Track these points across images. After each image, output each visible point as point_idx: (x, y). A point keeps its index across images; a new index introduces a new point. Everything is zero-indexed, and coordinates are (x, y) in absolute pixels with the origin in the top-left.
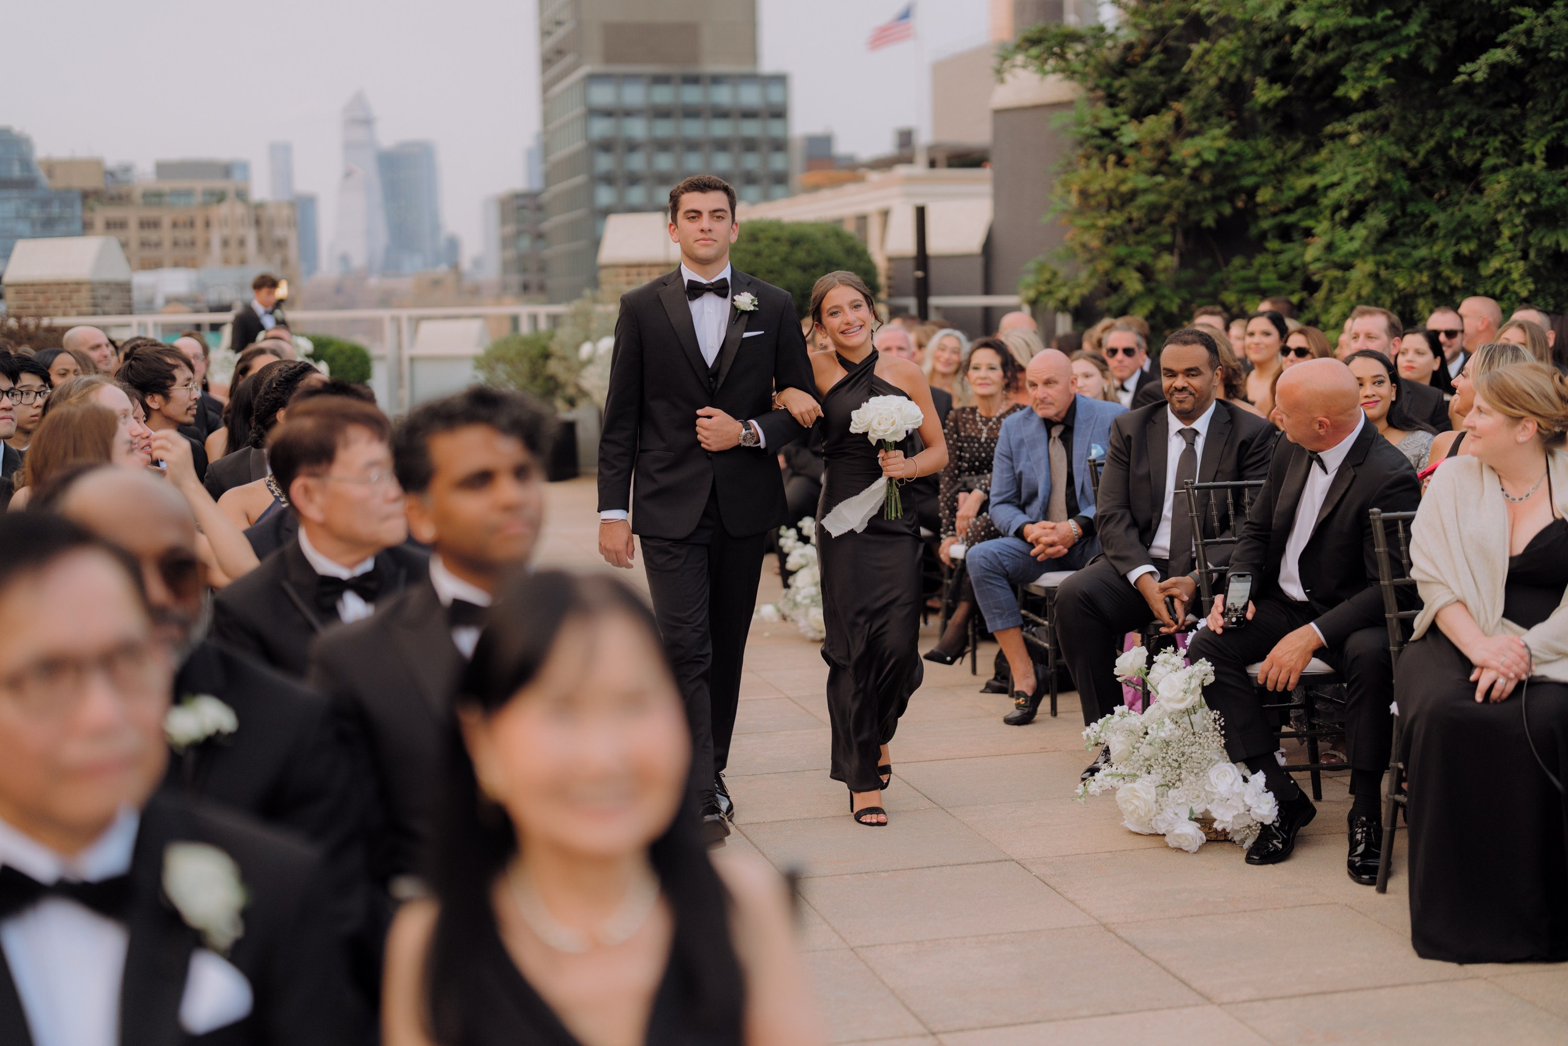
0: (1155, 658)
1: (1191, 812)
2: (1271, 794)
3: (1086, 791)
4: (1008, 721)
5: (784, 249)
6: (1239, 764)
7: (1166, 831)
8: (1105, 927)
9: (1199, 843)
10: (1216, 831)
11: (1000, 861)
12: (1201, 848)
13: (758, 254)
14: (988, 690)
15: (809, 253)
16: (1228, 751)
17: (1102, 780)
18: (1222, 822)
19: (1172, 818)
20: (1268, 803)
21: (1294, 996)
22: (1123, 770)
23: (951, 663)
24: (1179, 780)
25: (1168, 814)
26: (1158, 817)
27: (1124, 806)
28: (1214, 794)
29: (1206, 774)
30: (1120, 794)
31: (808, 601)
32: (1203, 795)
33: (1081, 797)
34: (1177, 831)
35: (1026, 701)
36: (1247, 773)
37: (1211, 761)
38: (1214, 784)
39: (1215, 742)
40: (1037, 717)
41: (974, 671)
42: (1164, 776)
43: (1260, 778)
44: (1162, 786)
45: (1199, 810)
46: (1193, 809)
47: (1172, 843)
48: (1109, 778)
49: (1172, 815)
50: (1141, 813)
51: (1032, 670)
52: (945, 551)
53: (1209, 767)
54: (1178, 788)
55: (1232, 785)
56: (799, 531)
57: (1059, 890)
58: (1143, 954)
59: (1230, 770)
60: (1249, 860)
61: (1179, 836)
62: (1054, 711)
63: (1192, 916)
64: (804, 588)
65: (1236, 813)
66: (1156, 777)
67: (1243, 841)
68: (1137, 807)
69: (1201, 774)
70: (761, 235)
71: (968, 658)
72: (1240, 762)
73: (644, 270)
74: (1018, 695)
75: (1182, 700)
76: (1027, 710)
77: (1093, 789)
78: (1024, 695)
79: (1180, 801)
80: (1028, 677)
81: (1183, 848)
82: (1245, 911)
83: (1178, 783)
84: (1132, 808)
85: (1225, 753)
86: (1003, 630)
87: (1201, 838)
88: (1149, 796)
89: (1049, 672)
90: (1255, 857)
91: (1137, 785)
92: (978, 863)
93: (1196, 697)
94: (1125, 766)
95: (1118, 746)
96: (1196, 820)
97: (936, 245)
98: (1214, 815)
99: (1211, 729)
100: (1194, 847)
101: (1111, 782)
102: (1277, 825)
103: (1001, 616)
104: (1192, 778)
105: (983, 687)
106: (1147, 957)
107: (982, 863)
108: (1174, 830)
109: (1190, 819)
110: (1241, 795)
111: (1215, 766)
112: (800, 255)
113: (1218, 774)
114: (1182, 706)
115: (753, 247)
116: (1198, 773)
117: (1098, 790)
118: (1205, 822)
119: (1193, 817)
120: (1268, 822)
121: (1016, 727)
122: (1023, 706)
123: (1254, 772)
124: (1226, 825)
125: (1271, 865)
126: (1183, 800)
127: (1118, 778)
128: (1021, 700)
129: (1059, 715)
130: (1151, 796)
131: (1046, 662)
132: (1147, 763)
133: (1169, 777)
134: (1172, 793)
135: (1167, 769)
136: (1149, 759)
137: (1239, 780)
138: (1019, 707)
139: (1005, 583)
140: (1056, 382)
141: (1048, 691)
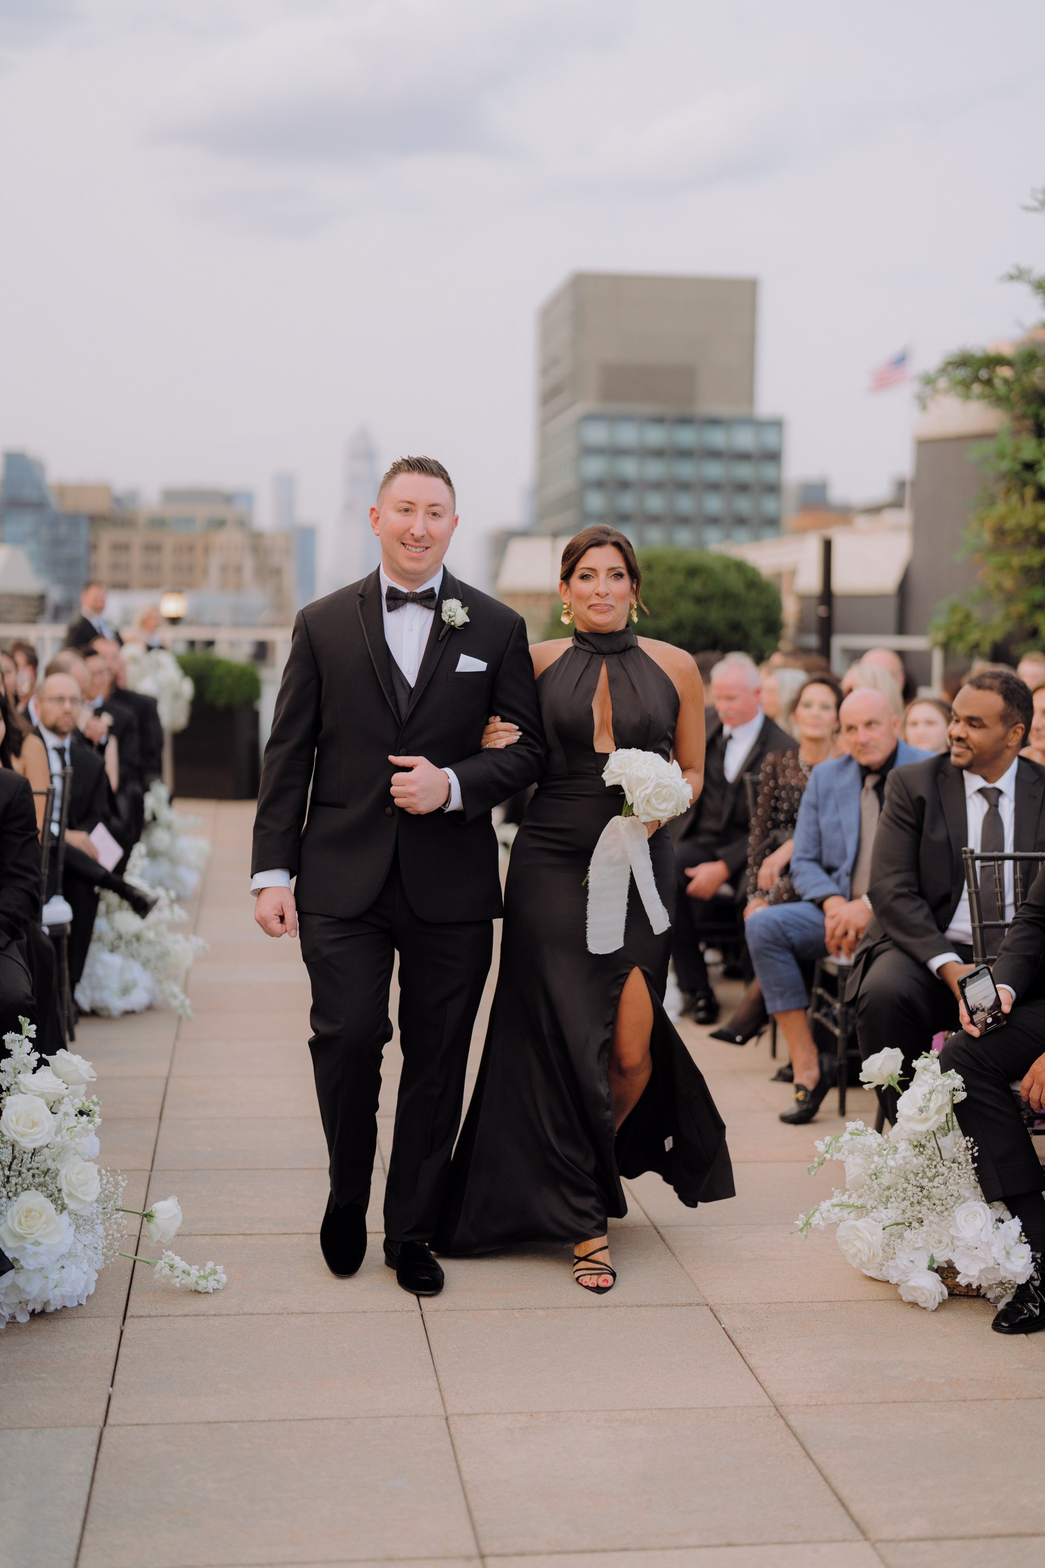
0: (915, 1064)
1: (932, 1260)
2: (1028, 1247)
3: (807, 1224)
4: (786, 1119)
5: (679, 579)
6: (996, 1204)
7: (900, 1280)
8: (777, 1410)
9: (939, 1299)
10: (958, 1285)
11: (690, 1305)
12: (942, 1305)
15: (705, 585)
16: (982, 1187)
17: (829, 1211)
18: (966, 1276)
19: (905, 1265)
20: (1023, 1257)
21: (977, 1537)
23: (742, 1042)
24: (919, 1219)
25: (902, 1260)
26: (891, 1263)
27: (845, 1248)
28: (958, 1239)
29: (952, 1214)
30: (841, 1232)
32: (945, 1239)
33: (801, 1230)
34: (911, 1283)
35: (806, 1096)
36: (1006, 1215)
37: (960, 1197)
38: (960, 1227)
39: (964, 1176)
40: (818, 1116)
41: (774, 1053)
42: (902, 1212)
43: (1014, 1225)
44: (898, 1224)
45: (941, 1258)
46: (934, 1255)
47: (907, 1297)
48: (837, 1209)
49: (905, 1262)
50: (863, 1259)
51: (816, 1060)
53: (957, 1205)
54: (915, 1229)
55: (983, 1229)
57: (743, 1351)
58: (808, 1455)
59: (981, 1210)
60: (997, 1326)
61: (914, 1288)
62: (842, 1111)
63: (895, 1402)
65: (983, 1266)
66: (890, 1213)
67: (998, 1299)
68: (859, 1250)
69: (946, 1214)
71: (766, 1040)
72: (997, 1200)
74: (799, 1088)
75: (927, 1119)
76: (805, 1107)
77: (816, 1222)
78: (806, 1089)
79: (917, 1246)
80: (810, 1069)
81: (921, 1304)
82: (965, 1401)
83: (915, 1224)
84: (853, 1250)
85: (979, 1189)
86: (782, 1012)
87: (942, 1293)
88: (875, 1238)
89: (836, 1064)
90: (1003, 1324)
91: (860, 1223)
92: (662, 1305)
94: (860, 1195)
95: (854, 1167)
96: (936, 1271)
98: (958, 1266)
99: (962, 1158)
100: (933, 1305)
101: (840, 1214)
102: (1037, 1283)
103: (781, 995)
104: (933, 1217)
105: (774, 1074)
106: (811, 1459)
107: (667, 1305)
108: (908, 1280)
109: (930, 1268)
110: (989, 1245)
111: (964, 1205)
112: (696, 586)
113: (967, 1215)
114: (923, 1127)
116: (942, 1212)
117: (822, 1223)
118: (947, 1272)
119: (935, 1266)
120: (1022, 1281)
122: (802, 1102)
123: (1012, 1215)
124: (971, 1280)
125: (1023, 1336)
126: (920, 1245)
127: (849, 1210)
128: (801, 1095)
129: (848, 1115)
130: (879, 1237)
131: (834, 1052)
132: (887, 1193)
133: (907, 1215)
134: (908, 1234)
135: (907, 1203)
136: (889, 1188)
137: (990, 1225)
138: (798, 1101)
139: (789, 957)
140: (878, 723)
141: (834, 1084)
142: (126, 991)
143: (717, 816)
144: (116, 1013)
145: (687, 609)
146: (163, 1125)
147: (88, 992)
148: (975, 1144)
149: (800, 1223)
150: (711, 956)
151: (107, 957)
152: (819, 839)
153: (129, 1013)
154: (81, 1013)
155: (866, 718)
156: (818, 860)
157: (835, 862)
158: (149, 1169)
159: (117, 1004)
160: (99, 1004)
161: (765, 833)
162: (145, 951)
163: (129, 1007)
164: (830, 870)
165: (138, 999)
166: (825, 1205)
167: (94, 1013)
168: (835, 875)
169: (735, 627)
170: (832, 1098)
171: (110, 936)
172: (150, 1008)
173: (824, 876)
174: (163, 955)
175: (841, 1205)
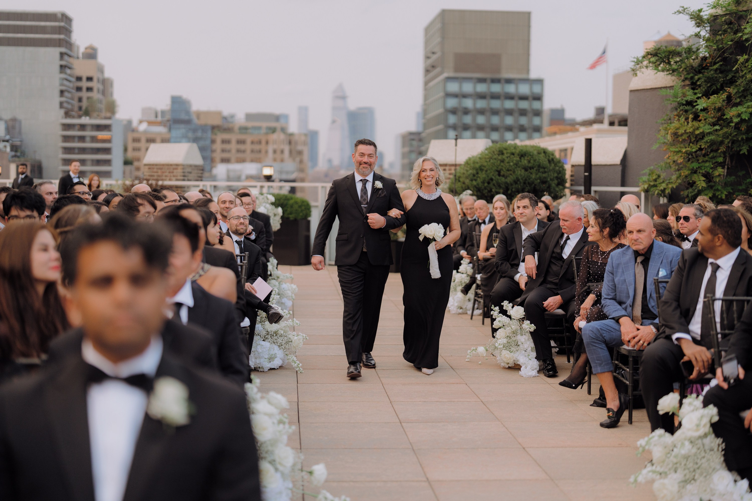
0: (684, 400)
3: (636, 481)
4: (602, 425)
5: (516, 158)
6: (733, 472)
13: (502, 161)
14: (595, 405)
15: (529, 162)
16: (726, 464)
17: (646, 474)
22: (658, 469)
23: (575, 388)
24: (694, 479)
25: (686, 499)
27: (658, 493)
28: (715, 490)
29: (711, 477)
30: (656, 485)
31: (502, 346)
32: (708, 490)
33: (633, 483)
35: (613, 414)
36: (738, 478)
37: (714, 469)
38: (716, 484)
39: (718, 458)
40: (620, 424)
41: (589, 392)
42: (685, 475)
44: (683, 481)
45: (705, 499)
46: (702, 497)
48: (650, 474)
51: (617, 397)
52: (576, 324)
53: (713, 473)
54: (693, 484)
55: (727, 485)
56: (501, 307)
59: (726, 475)
62: (630, 421)
64: (500, 339)
66: (679, 476)
68: (666, 495)
69: (708, 477)
70: (505, 152)
71: (586, 386)
73: (447, 168)
74: (609, 410)
75: (697, 430)
76: (613, 419)
77: (640, 480)
78: (613, 411)
79: (693, 493)
80: (614, 401)
83: (693, 482)
84: (662, 495)
85: (724, 465)
86: (602, 373)
89: (628, 398)
91: (666, 481)
93: (707, 428)
94: (661, 467)
95: (657, 453)
97: (596, 159)
99: (716, 449)
101: (652, 476)
103: (600, 365)
104: (702, 479)
105: (592, 402)
110: (731, 493)
111: (716, 473)
112: (525, 162)
113: (719, 478)
114: (697, 434)
115: (500, 157)
116: (706, 476)
117: (643, 480)
121: (607, 429)
122: (611, 417)
123: (742, 478)
126: (695, 492)
127: (656, 474)
128: (611, 414)
129: (633, 423)
130: (675, 488)
131: (626, 392)
132: (675, 466)
133: (687, 477)
134: (689, 487)
135: (687, 471)
136: (676, 463)
137: (732, 483)
138: (609, 417)
139: (604, 346)
140: (644, 231)
141: (627, 408)
142: (271, 359)
143: (557, 275)
144: (266, 370)
145: (520, 173)
146: (301, 426)
147: (253, 360)
148: (723, 442)
149: (632, 479)
150: (553, 343)
151: (263, 343)
152: (614, 288)
153: (271, 369)
154: (251, 370)
155: (638, 228)
156: (614, 299)
157: (624, 300)
158: (299, 447)
159: (267, 365)
160: (259, 366)
161: (584, 284)
162: (279, 340)
163: (273, 367)
164: (620, 303)
165: (277, 363)
166: (644, 471)
167: (256, 370)
168: (624, 306)
169: (544, 182)
170: (626, 415)
171: (264, 333)
172: (281, 367)
173: (619, 307)
174: (289, 342)
175: (654, 472)
